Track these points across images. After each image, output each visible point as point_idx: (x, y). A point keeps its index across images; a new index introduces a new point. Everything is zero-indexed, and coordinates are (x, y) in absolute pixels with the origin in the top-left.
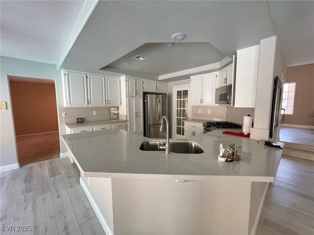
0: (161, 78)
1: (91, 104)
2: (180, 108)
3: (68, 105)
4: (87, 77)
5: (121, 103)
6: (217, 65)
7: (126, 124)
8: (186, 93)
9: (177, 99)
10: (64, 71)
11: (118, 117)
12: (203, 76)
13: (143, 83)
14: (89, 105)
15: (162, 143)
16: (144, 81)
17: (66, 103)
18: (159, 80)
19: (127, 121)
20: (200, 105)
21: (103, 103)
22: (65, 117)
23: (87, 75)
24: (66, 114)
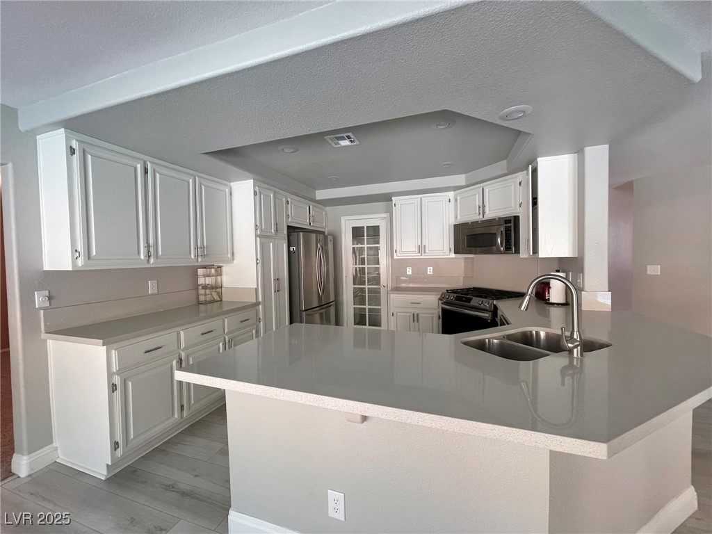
0: (321, 194)
1: (157, 256)
2: (363, 266)
3: (80, 262)
4: (146, 171)
5: (233, 254)
6: (460, 179)
7: (257, 312)
8: (374, 232)
9: (353, 244)
10: (68, 140)
11: (220, 295)
12: (423, 199)
13: (287, 202)
14: (152, 261)
15: (495, 341)
16: (289, 200)
17: (73, 255)
18: (317, 199)
19: (258, 304)
20: (418, 256)
21: (190, 253)
22: (45, 309)
23: (145, 163)
24: (50, 298)
